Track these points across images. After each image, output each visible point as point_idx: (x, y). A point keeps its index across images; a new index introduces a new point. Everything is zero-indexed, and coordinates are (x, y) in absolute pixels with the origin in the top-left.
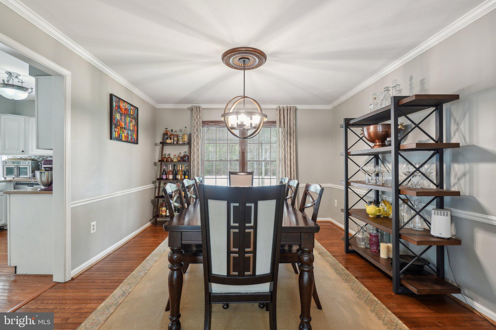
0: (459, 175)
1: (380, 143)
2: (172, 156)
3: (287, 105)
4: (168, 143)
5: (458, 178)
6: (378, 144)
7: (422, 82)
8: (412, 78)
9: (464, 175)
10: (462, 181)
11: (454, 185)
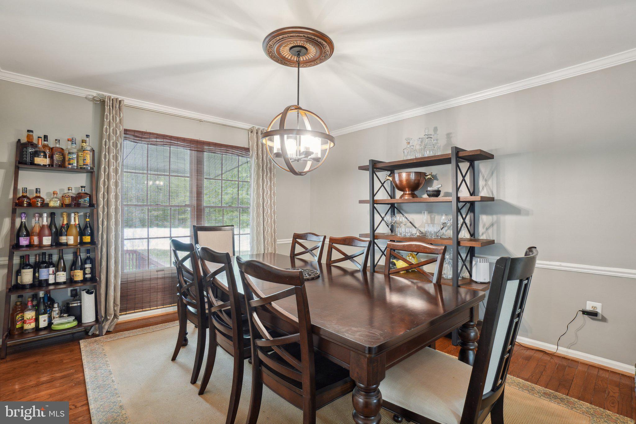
0: (487, 226)
1: (410, 192)
2: (43, 195)
3: (264, 128)
4: (39, 165)
5: (486, 228)
6: (407, 192)
7: (449, 136)
8: (437, 130)
9: (492, 225)
10: (490, 231)
11: (483, 234)
